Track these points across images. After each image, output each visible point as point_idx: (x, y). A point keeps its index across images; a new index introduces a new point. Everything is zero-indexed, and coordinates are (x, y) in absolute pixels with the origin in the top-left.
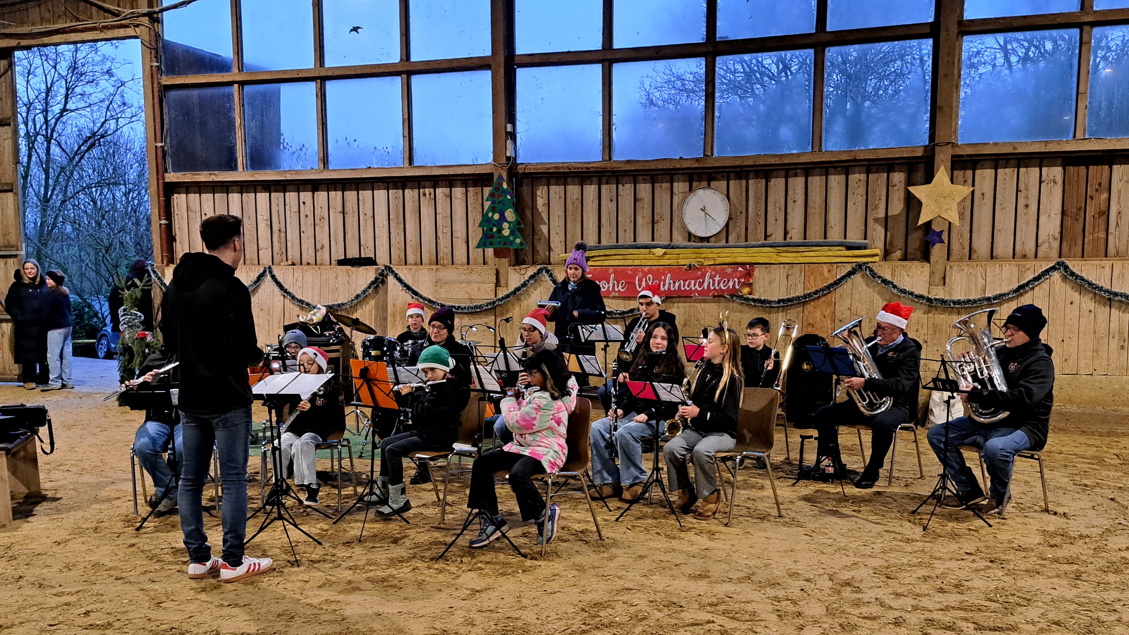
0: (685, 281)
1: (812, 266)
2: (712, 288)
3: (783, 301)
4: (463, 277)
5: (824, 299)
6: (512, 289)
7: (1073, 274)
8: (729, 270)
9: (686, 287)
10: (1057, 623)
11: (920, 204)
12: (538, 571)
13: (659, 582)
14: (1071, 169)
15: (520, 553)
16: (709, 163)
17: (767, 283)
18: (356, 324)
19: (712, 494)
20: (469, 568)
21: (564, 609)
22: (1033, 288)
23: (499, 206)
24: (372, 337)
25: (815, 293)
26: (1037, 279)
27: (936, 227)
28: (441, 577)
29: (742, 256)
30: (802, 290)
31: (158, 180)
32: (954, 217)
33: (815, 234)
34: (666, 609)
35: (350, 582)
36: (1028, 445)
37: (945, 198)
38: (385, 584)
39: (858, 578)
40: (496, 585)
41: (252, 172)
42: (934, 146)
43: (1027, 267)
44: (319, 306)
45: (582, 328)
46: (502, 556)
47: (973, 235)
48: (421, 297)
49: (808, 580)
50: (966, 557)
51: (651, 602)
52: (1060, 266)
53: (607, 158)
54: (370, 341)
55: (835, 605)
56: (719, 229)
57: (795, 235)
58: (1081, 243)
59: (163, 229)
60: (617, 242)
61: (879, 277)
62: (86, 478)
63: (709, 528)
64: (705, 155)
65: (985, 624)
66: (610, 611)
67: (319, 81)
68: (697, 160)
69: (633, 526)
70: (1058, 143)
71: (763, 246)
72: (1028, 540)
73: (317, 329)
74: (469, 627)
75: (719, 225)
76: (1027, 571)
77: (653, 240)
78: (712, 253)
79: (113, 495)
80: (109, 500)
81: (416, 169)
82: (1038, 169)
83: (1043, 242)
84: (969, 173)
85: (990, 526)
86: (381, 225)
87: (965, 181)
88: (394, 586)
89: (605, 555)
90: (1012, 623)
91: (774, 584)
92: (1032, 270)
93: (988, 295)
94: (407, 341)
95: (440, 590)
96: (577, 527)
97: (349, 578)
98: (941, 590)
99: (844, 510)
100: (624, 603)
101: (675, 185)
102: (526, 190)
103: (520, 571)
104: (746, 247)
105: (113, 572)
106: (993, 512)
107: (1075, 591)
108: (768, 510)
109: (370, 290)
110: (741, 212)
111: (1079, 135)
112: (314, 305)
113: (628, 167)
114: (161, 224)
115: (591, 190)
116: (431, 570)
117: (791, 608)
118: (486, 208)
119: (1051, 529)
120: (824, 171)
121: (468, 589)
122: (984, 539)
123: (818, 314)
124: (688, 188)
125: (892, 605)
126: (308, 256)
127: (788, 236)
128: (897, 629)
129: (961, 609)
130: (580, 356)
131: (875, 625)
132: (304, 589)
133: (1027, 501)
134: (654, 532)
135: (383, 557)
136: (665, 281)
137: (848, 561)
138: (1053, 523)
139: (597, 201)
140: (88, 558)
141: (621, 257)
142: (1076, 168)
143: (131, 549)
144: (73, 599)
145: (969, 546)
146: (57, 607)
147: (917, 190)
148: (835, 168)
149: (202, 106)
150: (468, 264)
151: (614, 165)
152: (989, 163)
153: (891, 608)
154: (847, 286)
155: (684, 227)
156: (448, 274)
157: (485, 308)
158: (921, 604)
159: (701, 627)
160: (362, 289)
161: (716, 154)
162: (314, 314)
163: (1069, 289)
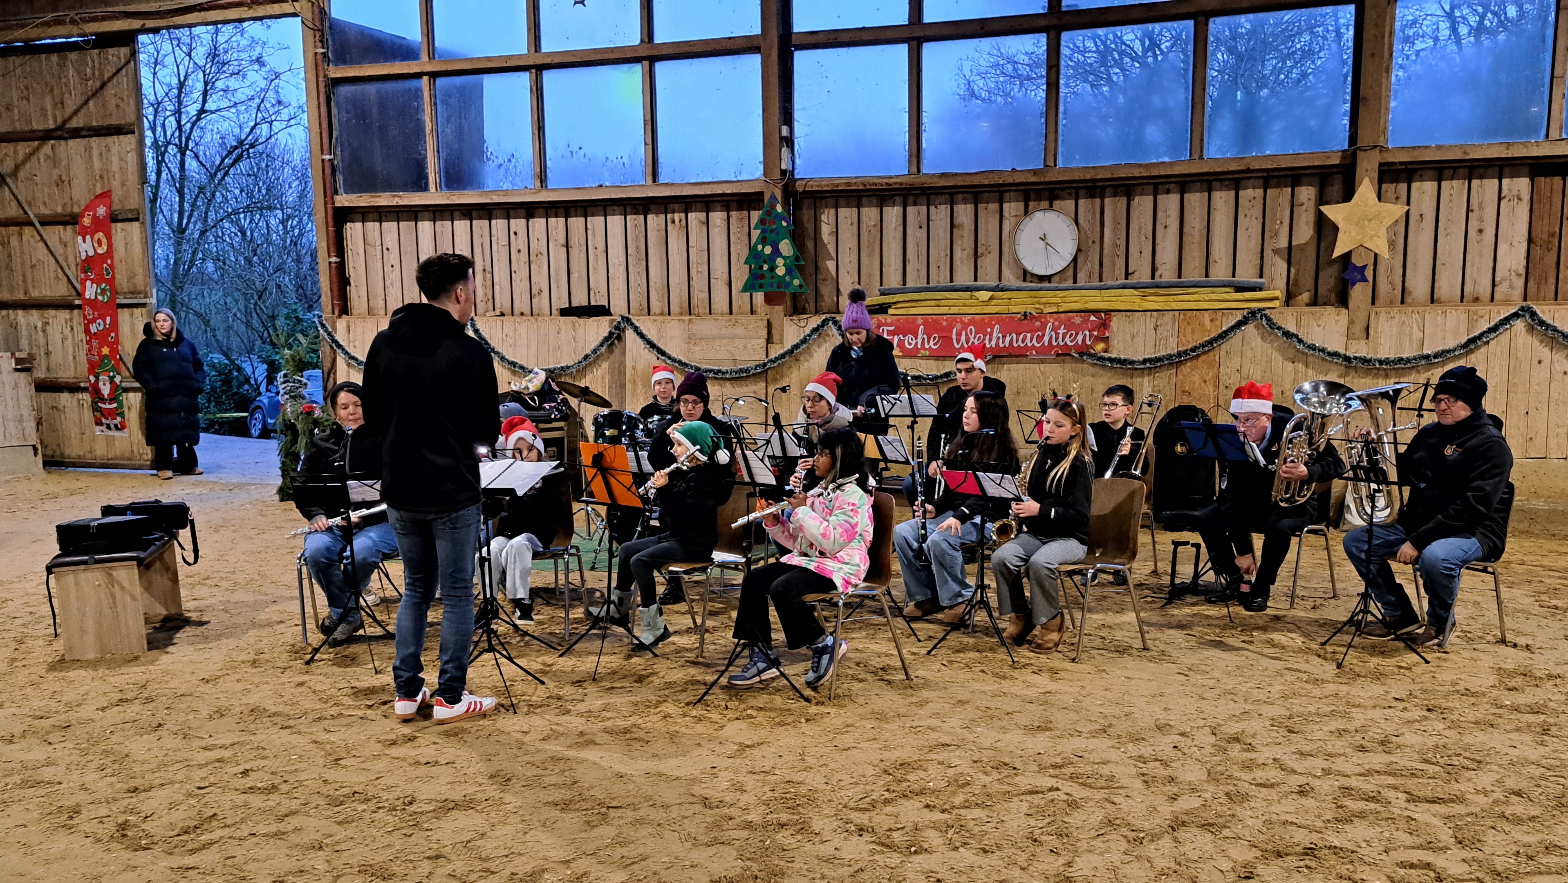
0: (1018, 334)
1: (1189, 314)
2: (1054, 344)
3: (1150, 360)
4: (724, 331)
5: (1204, 357)
6: (788, 346)
7: (1542, 323)
8: (1077, 320)
9: (1020, 342)
10: (1518, 794)
11: (1336, 229)
12: (826, 720)
13: (986, 735)
14: (1541, 181)
15: (802, 696)
16: (1052, 177)
17: (1128, 338)
18: (586, 395)
19: (1053, 618)
20: (737, 715)
21: (861, 771)
22: (1488, 342)
23: (771, 237)
24: (606, 411)
25: (1193, 350)
26: (1494, 329)
27: (1357, 261)
28: (700, 728)
29: (1096, 300)
30: (1175, 346)
31: (326, 204)
32: (1381, 246)
33: (1193, 271)
34: (995, 772)
35: (582, 733)
36: (1480, 554)
37: (1370, 221)
38: (628, 736)
39: (1249, 731)
40: (771, 739)
41: (448, 193)
42: (1355, 150)
43: (1480, 314)
44: (536, 370)
45: (882, 399)
46: (778, 700)
47: (1408, 270)
48: (669, 358)
49: (1182, 734)
50: (1395, 704)
51: (975, 762)
52: (1526, 312)
53: (915, 170)
54: (604, 416)
55: (1219, 768)
56: (1064, 264)
57: (1167, 273)
58: (1554, 281)
59: (334, 272)
60: (928, 283)
61: (1279, 328)
62: (240, 596)
63: (1051, 665)
64: (1046, 166)
65: (1421, 794)
66: (921, 774)
67: (534, 71)
68: (1035, 172)
69: (950, 662)
70: (1525, 145)
71: (1124, 287)
72: (1478, 682)
73: (534, 401)
74: (738, 793)
75: (1065, 260)
76: (1476, 723)
77: (976, 280)
78: (1055, 296)
79: (275, 617)
80: (270, 625)
81: (662, 188)
82: (1496, 181)
83: (1502, 280)
84: (1403, 187)
85: (1427, 662)
86: (617, 262)
87: (1397, 198)
88: (639, 740)
89: (913, 700)
90: (1458, 793)
91: (1137, 739)
92: (1487, 317)
93: (1427, 351)
94: (652, 416)
95: (699, 745)
96: (876, 662)
97: (581, 728)
98: (1362, 749)
99: (1231, 641)
100: (939, 763)
101: (1006, 206)
102: (807, 215)
103: (803, 720)
104: (1100, 289)
105: (276, 719)
106: (1431, 643)
107: (1542, 750)
108: (1129, 640)
109: (603, 349)
110: (1094, 242)
111: (1554, 134)
112: (530, 368)
113: (942, 183)
114: (330, 263)
115: (893, 213)
116: (687, 719)
117: (1161, 772)
118: (754, 239)
119: (1509, 666)
120: (1205, 185)
121: (735, 743)
122: (1419, 680)
123: (1196, 378)
124: (1022, 211)
125: (1296, 768)
126: (522, 304)
127: (1157, 274)
128: (1303, 800)
129: (1390, 774)
130: (880, 437)
131: (1273, 794)
132: (524, 743)
133: (1476, 628)
134: (977, 669)
135: (623, 700)
136: (991, 334)
137: (1237, 709)
138: (1511, 658)
139: (901, 229)
140: (245, 701)
141: (933, 303)
142: (1548, 179)
143: (300, 689)
144: (227, 754)
145: (1399, 689)
146: (207, 764)
147: (1332, 212)
148: (1221, 180)
149: (382, 106)
150: (731, 313)
151: (923, 180)
152: (1430, 173)
153: (1294, 772)
154: (1236, 339)
155: (1017, 262)
156: (705, 326)
157: (753, 371)
158: (1334, 767)
159: (1041, 796)
160: (593, 347)
161: (1060, 164)
162: (530, 381)
163: (1536, 343)
